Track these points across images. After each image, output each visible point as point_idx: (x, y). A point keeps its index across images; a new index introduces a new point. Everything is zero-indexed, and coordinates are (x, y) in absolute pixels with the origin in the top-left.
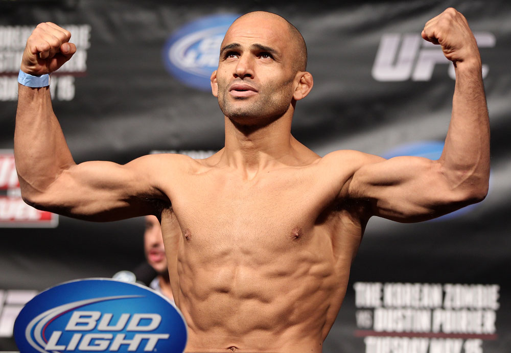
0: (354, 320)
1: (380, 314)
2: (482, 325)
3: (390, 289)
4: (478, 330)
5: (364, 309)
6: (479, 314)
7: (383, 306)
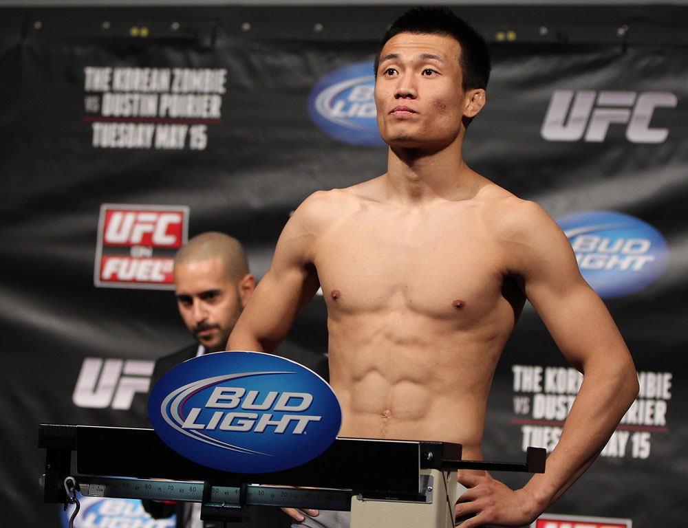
0: (511, 406)
1: (539, 399)
2: (652, 416)
3: (550, 373)
4: (648, 421)
5: (522, 394)
6: (649, 403)
7: (543, 392)
